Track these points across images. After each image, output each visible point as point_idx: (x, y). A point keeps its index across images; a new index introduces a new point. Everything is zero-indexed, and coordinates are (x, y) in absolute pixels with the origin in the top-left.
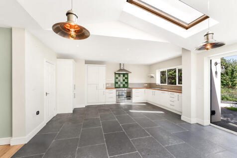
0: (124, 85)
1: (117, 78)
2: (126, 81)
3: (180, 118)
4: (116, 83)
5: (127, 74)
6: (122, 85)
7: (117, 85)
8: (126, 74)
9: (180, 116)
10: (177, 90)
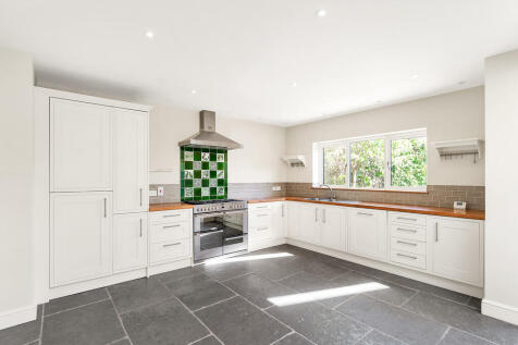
0: (213, 190)
1: (188, 165)
2: (220, 175)
3: (480, 312)
4: (186, 183)
5: (224, 151)
6: (205, 192)
7: (189, 193)
8: (220, 151)
9: (475, 303)
10: (424, 207)
